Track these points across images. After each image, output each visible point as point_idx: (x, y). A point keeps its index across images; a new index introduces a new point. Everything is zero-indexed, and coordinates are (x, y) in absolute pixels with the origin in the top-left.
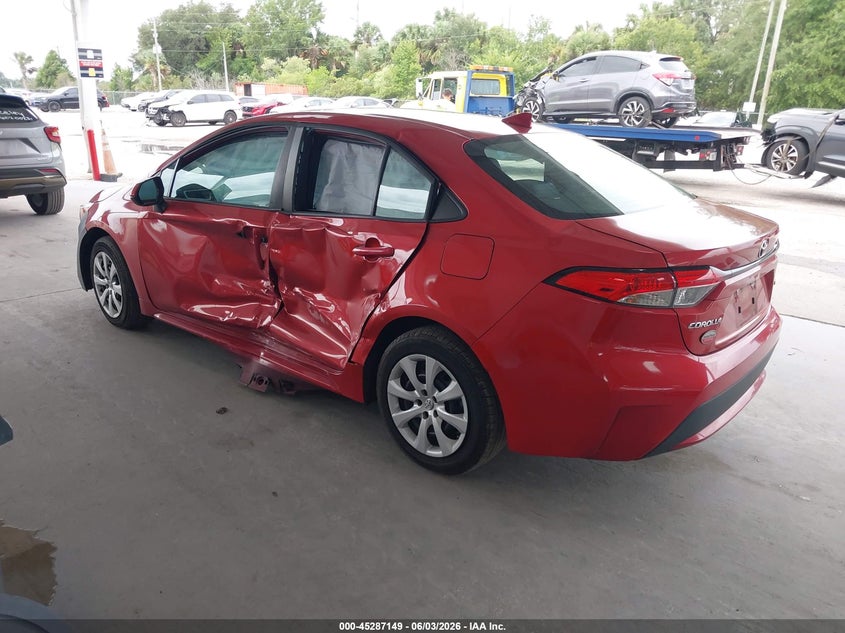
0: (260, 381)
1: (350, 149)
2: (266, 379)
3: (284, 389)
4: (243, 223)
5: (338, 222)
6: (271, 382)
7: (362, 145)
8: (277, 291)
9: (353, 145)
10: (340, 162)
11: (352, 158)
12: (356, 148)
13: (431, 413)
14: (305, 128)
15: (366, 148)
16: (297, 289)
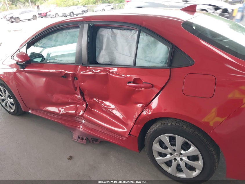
0: (82, 139)
1: (113, 32)
2: (85, 138)
3: (94, 141)
4: (64, 72)
5: (115, 70)
6: (87, 139)
7: (119, 29)
8: (84, 100)
9: (114, 30)
10: (108, 39)
11: (114, 36)
12: (115, 31)
13: (178, 159)
14: (89, 24)
15: (121, 31)
16: (95, 99)
